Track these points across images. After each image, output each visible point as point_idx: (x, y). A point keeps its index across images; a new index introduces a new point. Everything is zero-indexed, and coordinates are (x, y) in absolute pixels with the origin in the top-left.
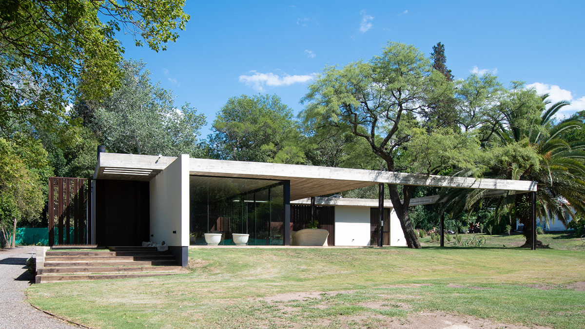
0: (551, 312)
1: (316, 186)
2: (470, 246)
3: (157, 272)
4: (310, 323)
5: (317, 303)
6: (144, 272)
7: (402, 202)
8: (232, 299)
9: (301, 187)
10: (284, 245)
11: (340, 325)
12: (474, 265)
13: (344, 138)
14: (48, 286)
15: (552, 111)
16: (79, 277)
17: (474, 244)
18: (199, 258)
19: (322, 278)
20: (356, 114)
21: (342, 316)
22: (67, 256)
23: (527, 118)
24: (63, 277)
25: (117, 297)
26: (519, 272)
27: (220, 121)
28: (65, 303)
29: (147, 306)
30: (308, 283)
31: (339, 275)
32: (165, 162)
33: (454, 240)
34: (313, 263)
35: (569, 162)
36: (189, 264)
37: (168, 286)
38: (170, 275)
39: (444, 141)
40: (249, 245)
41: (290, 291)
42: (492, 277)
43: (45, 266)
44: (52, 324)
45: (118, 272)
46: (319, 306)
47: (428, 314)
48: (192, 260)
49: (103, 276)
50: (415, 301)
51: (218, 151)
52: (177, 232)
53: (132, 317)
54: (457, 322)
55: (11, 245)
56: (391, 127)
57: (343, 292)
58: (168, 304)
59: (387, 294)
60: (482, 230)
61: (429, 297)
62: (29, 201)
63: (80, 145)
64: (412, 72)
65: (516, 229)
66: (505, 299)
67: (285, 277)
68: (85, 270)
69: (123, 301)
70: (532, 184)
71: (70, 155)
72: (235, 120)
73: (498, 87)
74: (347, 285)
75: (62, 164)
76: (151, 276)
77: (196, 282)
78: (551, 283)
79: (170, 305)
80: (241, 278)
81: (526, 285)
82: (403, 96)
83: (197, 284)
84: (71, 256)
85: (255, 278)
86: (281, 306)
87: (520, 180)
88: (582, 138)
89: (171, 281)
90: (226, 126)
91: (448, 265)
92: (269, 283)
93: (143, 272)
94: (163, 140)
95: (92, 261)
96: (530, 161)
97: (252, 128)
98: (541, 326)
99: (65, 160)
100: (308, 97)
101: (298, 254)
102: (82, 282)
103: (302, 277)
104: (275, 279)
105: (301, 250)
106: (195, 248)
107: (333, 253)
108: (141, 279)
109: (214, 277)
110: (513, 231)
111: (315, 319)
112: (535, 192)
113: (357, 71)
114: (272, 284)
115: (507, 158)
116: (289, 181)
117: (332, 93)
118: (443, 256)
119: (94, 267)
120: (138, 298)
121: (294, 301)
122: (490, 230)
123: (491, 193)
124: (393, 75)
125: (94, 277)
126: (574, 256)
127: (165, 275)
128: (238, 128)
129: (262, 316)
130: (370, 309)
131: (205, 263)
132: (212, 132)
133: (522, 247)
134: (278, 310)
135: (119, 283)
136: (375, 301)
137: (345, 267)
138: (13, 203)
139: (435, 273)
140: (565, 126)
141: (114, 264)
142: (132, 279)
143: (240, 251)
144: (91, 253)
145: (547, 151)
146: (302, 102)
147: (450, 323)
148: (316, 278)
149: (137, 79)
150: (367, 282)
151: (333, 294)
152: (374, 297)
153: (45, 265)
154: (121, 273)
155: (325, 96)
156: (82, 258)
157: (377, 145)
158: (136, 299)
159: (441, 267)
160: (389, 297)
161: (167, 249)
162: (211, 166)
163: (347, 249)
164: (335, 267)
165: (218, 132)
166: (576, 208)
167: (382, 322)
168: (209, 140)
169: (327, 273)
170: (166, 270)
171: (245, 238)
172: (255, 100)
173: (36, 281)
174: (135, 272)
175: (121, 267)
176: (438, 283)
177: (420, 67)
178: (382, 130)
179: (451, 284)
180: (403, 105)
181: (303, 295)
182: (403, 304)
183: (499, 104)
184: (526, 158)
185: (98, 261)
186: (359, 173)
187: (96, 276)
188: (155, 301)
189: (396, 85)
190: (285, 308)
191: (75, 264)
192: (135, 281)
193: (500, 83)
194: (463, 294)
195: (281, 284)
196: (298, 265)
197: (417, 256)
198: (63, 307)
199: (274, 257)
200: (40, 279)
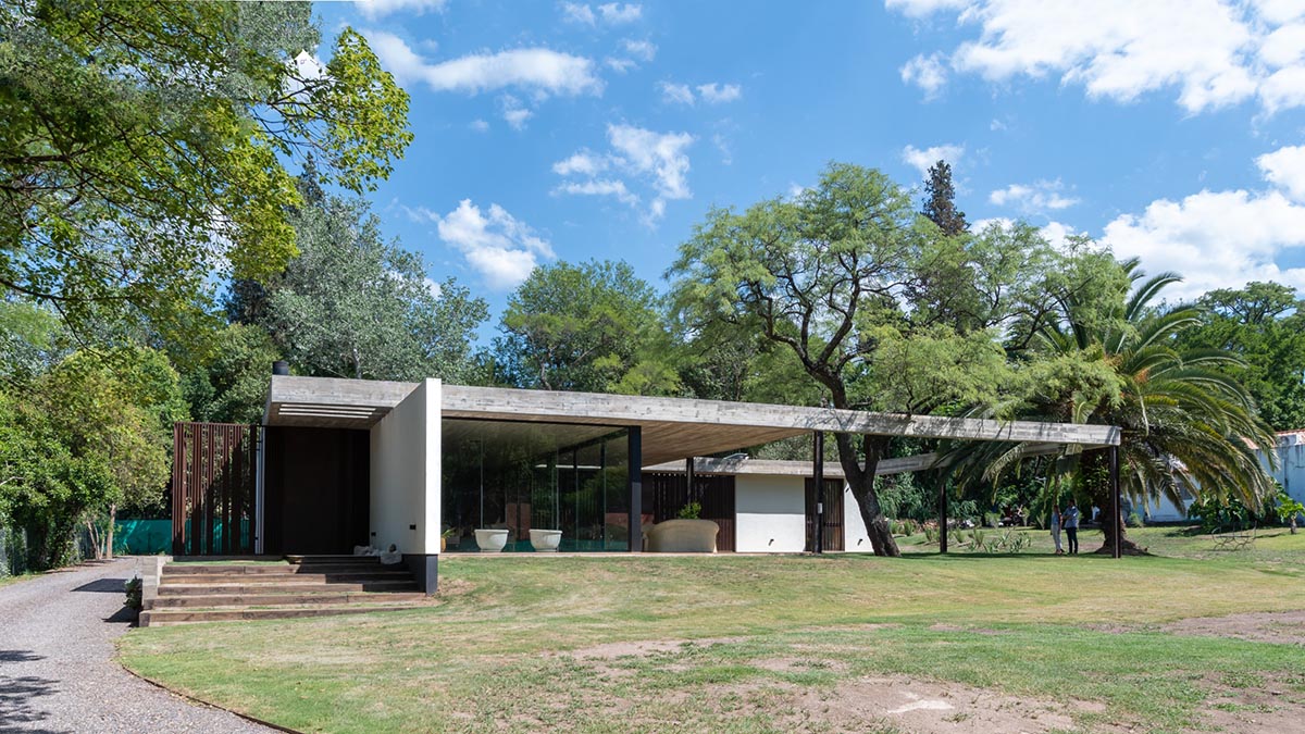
0: (1113, 674)
1: (692, 438)
2: (1000, 551)
3: (377, 603)
4: (648, 698)
5: (671, 661)
6: (351, 606)
7: (862, 466)
8: (510, 655)
9: (664, 439)
10: (629, 551)
11: (704, 702)
12: (995, 588)
13: (756, 344)
14: (161, 631)
15: (1147, 293)
16: (225, 615)
17: (1009, 547)
18: (459, 577)
19: (694, 613)
20: (770, 300)
21: (713, 685)
22: (204, 575)
23: (1099, 307)
24: (193, 615)
25: (290, 651)
26: (1078, 601)
27: (516, 311)
28: (189, 664)
29: (344, 668)
30: (664, 624)
31: (727, 610)
32: (398, 392)
33: (970, 541)
34: (679, 586)
35: (1181, 390)
36: (439, 588)
37: (392, 630)
38: (401, 609)
39: (937, 351)
40: (561, 551)
41: (624, 639)
42: (1022, 611)
43: (159, 594)
44: (157, 704)
45: (300, 605)
46: (673, 667)
47: (876, 681)
48: (446, 582)
49: (271, 613)
50: (858, 655)
51: (512, 369)
52: (417, 527)
53: (311, 689)
54: (929, 695)
55: (104, 555)
56: (840, 323)
57: (725, 640)
58: (385, 664)
59: (809, 643)
60: (1025, 522)
61: (885, 648)
62: (141, 468)
63: (243, 359)
64: (876, 220)
65: (1091, 517)
66: (1030, 652)
67: (622, 613)
68: (236, 601)
69: (300, 659)
70: (1111, 430)
71: (223, 379)
72: (544, 310)
73: (1042, 247)
74: (738, 627)
75: (206, 398)
76: (363, 612)
77: (448, 623)
78: (1134, 622)
79: (388, 667)
80: (537, 614)
81: (1084, 626)
82: (862, 264)
83: (448, 626)
84: (211, 575)
85: (564, 615)
86: (600, 667)
87: (1088, 423)
88: (1216, 342)
89: (402, 621)
90: (527, 322)
91: (942, 589)
92: (587, 625)
93: (350, 604)
94: (403, 350)
95: (251, 585)
96: (1103, 388)
97: (578, 326)
98: (1085, 700)
99: (213, 389)
100: (678, 267)
101: (654, 569)
102: (228, 625)
103: (656, 612)
104: (602, 617)
105: (662, 560)
106: (454, 558)
107: (724, 567)
108: (344, 617)
109: (484, 613)
110: (1087, 523)
111: (660, 691)
112: (1117, 447)
113: (771, 219)
114: (592, 625)
115: (1057, 383)
116: (640, 427)
117: (723, 260)
118: (937, 570)
119: (255, 595)
120: (330, 653)
121: (626, 657)
122: (1041, 520)
123: (1035, 449)
124: (840, 225)
125: (252, 614)
126: (1192, 569)
127: (391, 610)
128: (549, 325)
129: (560, 686)
130: (769, 671)
131: (470, 586)
132: (501, 335)
133: (1096, 553)
134: (593, 674)
135: (301, 625)
136: (781, 656)
137: (741, 594)
138: (108, 473)
139: (916, 604)
140: (1172, 321)
141: (294, 589)
142: (327, 619)
143: (541, 562)
144: (250, 569)
145: (1140, 368)
146: (666, 276)
147: (915, 697)
148: (681, 615)
149: (354, 232)
150: (781, 621)
151: (705, 643)
152: (781, 650)
153: (161, 591)
154: (307, 607)
155: (710, 264)
156: (233, 578)
157: (813, 358)
158: (327, 656)
159: (930, 592)
160: (810, 648)
161: (398, 559)
162: (488, 400)
163: (750, 558)
164: (722, 593)
165: (511, 333)
166: (1198, 478)
167: (787, 696)
168: (493, 348)
169: (705, 605)
170: (395, 600)
171: (555, 537)
172: (584, 272)
173: (141, 622)
174: (334, 605)
175: (308, 594)
176: (914, 622)
177: (890, 211)
178: (824, 329)
179: (938, 625)
180: (861, 282)
181: (649, 645)
182: (832, 662)
183: (1043, 279)
184: (1096, 382)
185: (264, 584)
186: (774, 411)
187: (257, 613)
188: (359, 660)
189: (846, 244)
190: (608, 670)
191: (218, 590)
192: (330, 623)
193: (1046, 240)
194: (956, 643)
195: (612, 625)
196: (650, 589)
197: (885, 570)
198: (183, 671)
199: (606, 575)
200: (148, 618)
